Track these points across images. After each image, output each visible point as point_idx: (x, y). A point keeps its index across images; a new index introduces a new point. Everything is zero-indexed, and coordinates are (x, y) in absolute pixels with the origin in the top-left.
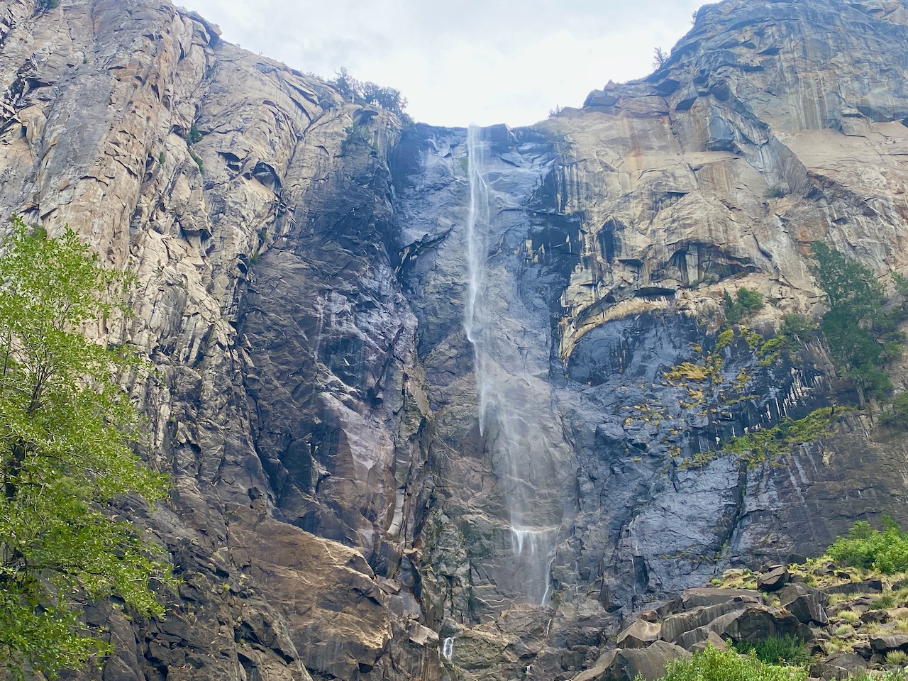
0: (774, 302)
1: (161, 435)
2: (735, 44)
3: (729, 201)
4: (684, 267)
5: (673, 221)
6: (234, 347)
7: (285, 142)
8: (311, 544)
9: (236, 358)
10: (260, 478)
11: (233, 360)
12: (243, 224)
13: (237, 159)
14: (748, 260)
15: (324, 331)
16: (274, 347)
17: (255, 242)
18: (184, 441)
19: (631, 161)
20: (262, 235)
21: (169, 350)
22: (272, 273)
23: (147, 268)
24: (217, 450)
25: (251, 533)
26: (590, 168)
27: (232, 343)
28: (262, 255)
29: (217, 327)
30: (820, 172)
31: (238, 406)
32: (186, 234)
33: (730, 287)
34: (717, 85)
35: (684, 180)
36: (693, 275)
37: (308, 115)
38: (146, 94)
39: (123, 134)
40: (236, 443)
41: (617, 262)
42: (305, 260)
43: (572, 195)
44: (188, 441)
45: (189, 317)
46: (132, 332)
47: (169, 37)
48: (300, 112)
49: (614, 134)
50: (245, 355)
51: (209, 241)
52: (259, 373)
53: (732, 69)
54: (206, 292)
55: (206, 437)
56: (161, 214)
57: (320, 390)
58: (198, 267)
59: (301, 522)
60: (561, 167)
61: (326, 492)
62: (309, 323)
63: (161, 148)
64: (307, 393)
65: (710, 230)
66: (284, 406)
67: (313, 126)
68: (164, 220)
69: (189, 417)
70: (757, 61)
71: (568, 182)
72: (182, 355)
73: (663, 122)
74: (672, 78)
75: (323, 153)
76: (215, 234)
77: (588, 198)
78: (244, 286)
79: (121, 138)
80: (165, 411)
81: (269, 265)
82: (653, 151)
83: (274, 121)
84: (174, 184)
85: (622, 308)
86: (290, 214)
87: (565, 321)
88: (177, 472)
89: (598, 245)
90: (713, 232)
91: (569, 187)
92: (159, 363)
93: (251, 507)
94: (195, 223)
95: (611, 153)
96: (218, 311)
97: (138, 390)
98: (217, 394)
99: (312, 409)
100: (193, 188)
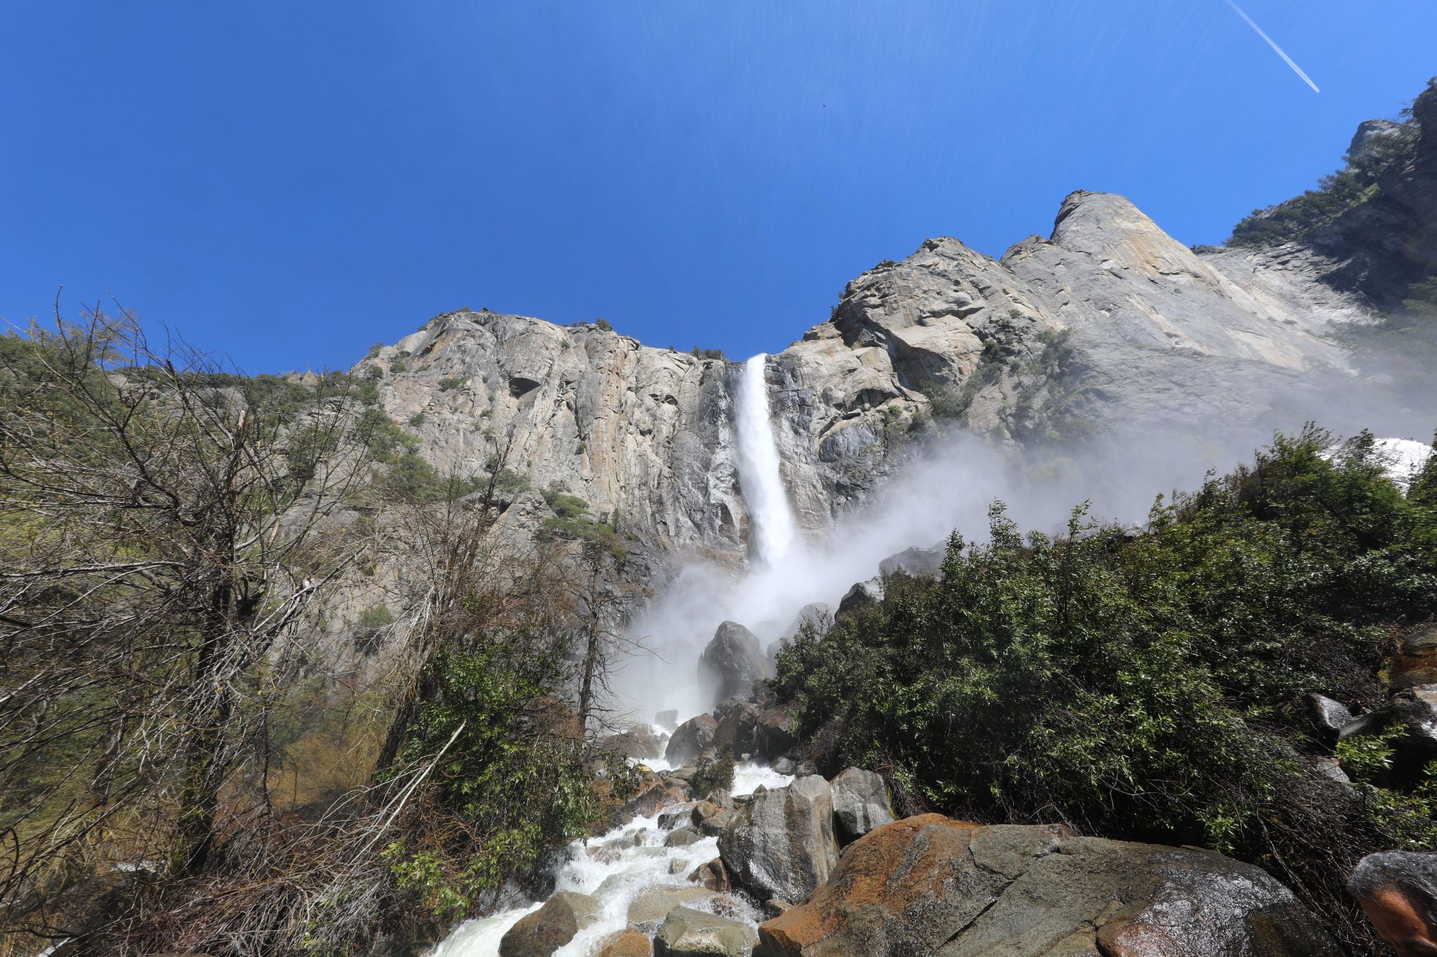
0: (906, 409)
1: (649, 520)
2: (866, 296)
3: (877, 368)
5: (854, 382)
6: (672, 477)
7: (676, 383)
8: (721, 555)
9: (673, 482)
10: (694, 531)
14: (891, 393)
16: (688, 474)
17: (672, 430)
18: (659, 521)
19: (829, 359)
20: (674, 426)
21: (645, 484)
30: (917, 346)
31: (678, 502)
32: (643, 433)
33: (883, 407)
35: (855, 363)
38: (614, 377)
39: (608, 396)
41: (832, 406)
42: (694, 432)
43: (806, 379)
46: (629, 479)
47: (617, 349)
48: (679, 368)
49: (819, 348)
50: (677, 479)
52: (684, 486)
54: (655, 456)
57: (712, 488)
61: (723, 532)
65: (871, 383)
68: (632, 429)
69: (659, 510)
70: (879, 302)
74: (842, 317)
77: (814, 379)
79: (607, 398)
82: (839, 352)
84: (633, 412)
85: (838, 426)
89: (822, 399)
90: (873, 383)
97: (636, 503)
100: (641, 412)
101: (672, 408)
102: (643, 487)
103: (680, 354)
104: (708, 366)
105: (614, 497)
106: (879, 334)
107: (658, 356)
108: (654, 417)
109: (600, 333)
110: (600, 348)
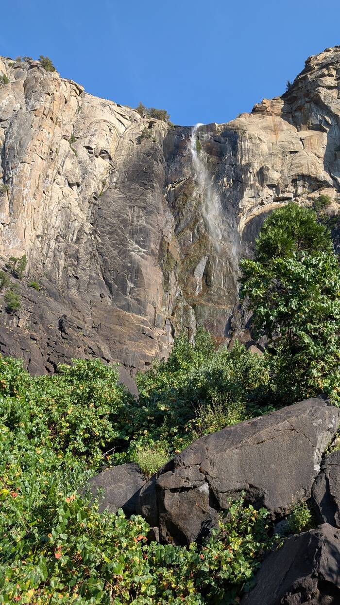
1: (61, 273)
2: (323, 75)
3: (318, 154)
4: (296, 186)
5: (292, 165)
6: (93, 234)
7: (114, 139)
8: (125, 315)
9: (93, 238)
10: (105, 289)
11: (92, 240)
12: (95, 179)
13: (92, 149)
14: (325, 182)
15: (131, 225)
16: (110, 233)
17: (101, 186)
18: (71, 275)
19: (273, 138)
20: (104, 184)
21: (64, 237)
22: (109, 200)
23: (53, 201)
24: (86, 278)
25: (101, 312)
26: (254, 142)
27: (91, 232)
28: (104, 192)
29: (85, 226)
31: (95, 259)
32: (70, 185)
33: (316, 195)
34: (315, 97)
35: (298, 146)
36: (300, 190)
37: (124, 126)
38: (48, 121)
39: (38, 141)
40: (94, 275)
41: (265, 186)
42: (123, 193)
43: (245, 155)
44: (73, 275)
45: (72, 221)
46: (47, 229)
47: (58, 93)
48: (121, 123)
49: (265, 124)
50: (97, 237)
51: (80, 187)
52: (103, 245)
53: (322, 88)
54: (80, 210)
55: (80, 273)
56: (59, 176)
57: (130, 251)
58: (76, 199)
59: (123, 308)
60: (240, 142)
61: (134, 294)
62: (124, 221)
63: (57, 146)
64: (124, 253)
65: (308, 168)
66: (115, 259)
67: (127, 130)
68: (60, 179)
69: (73, 265)
71: (243, 149)
72: (70, 238)
73: (289, 117)
74: (294, 95)
75: (131, 143)
76: (83, 184)
77: (253, 156)
78: (96, 206)
79: (37, 143)
80: (62, 263)
81: (107, 196)
82: (284, 132)
83: (108, 130)
84: (64, 162)
85: (267, 207)
86: (117, 172)
87: (241, 214)
88: (68, 288)
89: (257, 178)
90: (310, 169)
91: (244, 152)
92: (59, 242)
93: (101, 301)
94: (73, 180)
95: (264, 133)
96: (85, 218)
97: (50, 254)
98: (85, 255)
99: (128, 260)
100: (73, 164)
101: (106, 163)
102: (61, 239)
103: (124, 108)
104: (151, 125)
105: (28, 244)
106: (327, 119)
107: (100, 107)
108: (85, 171)
109: (42, 72)
110: (38, 88)
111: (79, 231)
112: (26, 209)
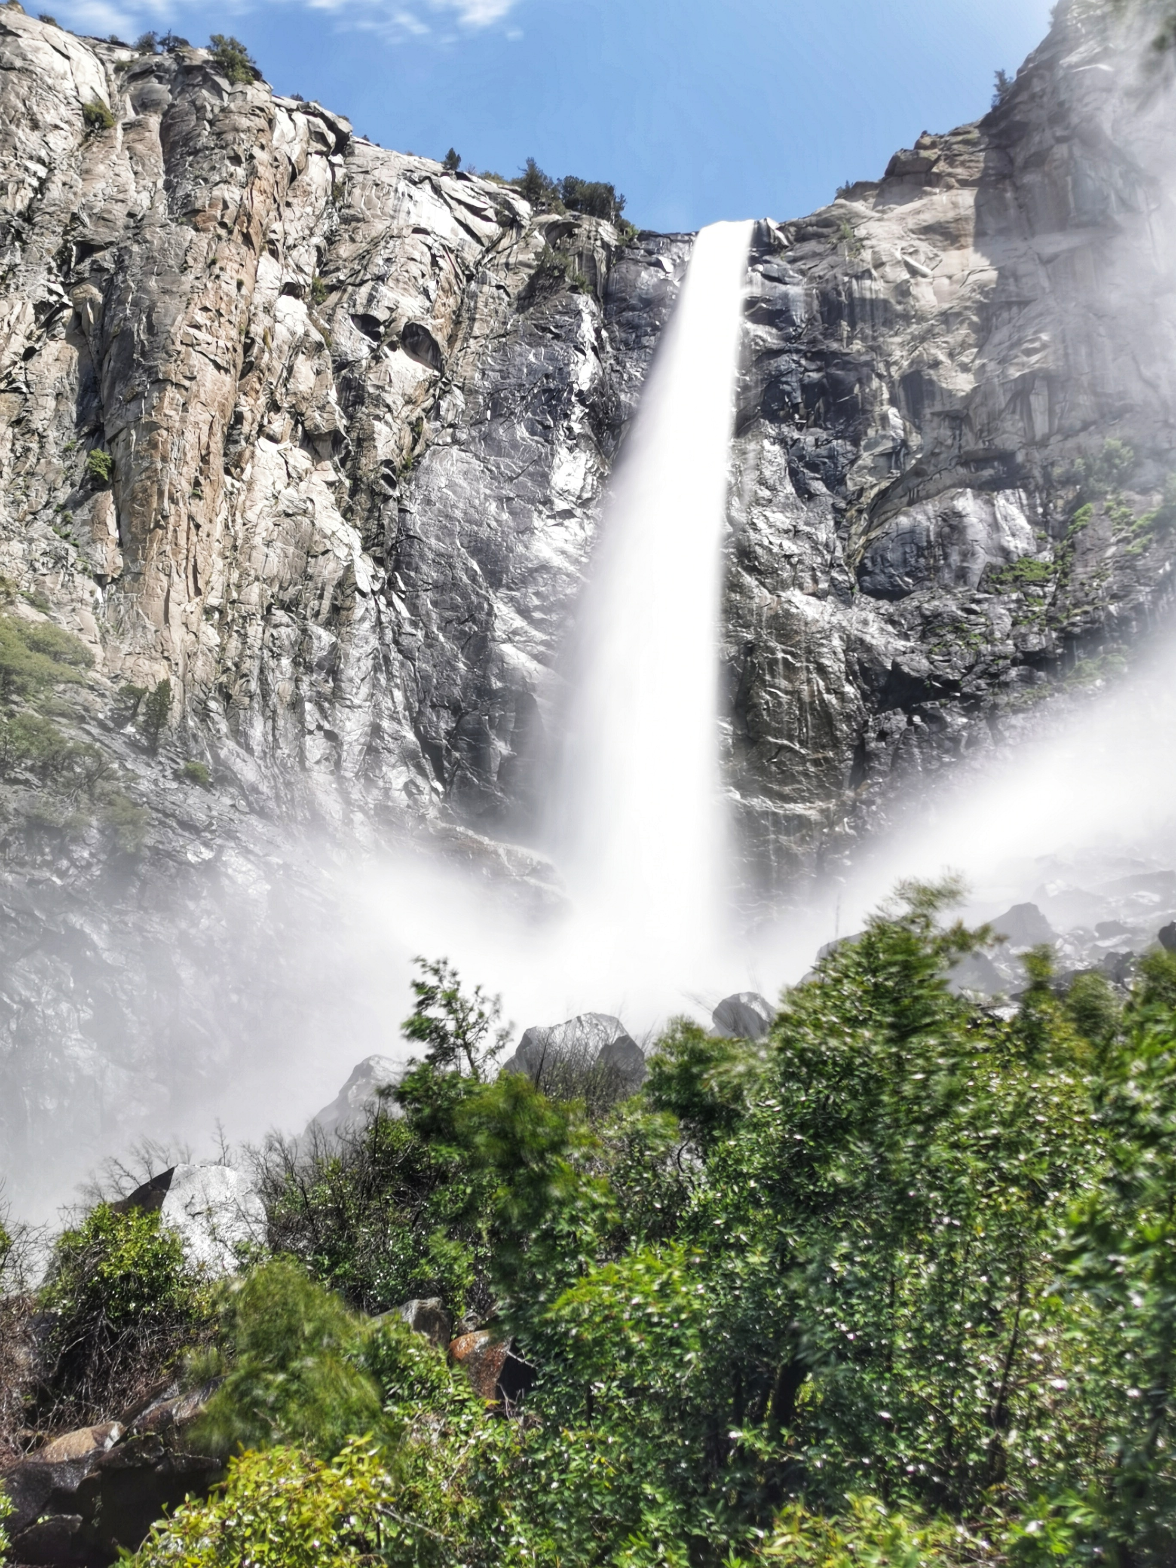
1: (281, 723)
10: (420, 767)
11: (379, 611)
16: (435, 587)
17: (408, 440)
19: (953, 257)
20: (416, 428)
21: (292, 606)
22: (433, 482)
23: (257, 495)
28: (417, 456)
31: (388, 673)
34: (1084, 125)
35: (1031, 280)
36: (1041, 426)
38: (234, 248)
40: (387, 722)
41: (928, 416)
42: (478, 457)
43: (863, 321)
44: (320, 727)
47: (266, 153)
51: (343, 446)
52: (416, 626)
53: (1106, 95)
54: (341, 519)
55: (344, 719)
60: (847, 279)
61: (512, 779)
64: (481, 649)
66: (452, 667)
68: (279, 423)
69: (321, 695)
71: (856, 301)
73: (1005, 190)
75: (501, 295)
76: (351, 435)
77: (888, 324)
78: (391, 505)
79: (204, 318)
80: (286, 690)
81: (428, 470)
84: (290, 369)
86: (457, 392)
87: (851, 511)
88: (304, 769)
89: (901, 394)
90: (1071, 358)
92: (276, 626)
94: (321, 422)
97: (249, 665)
98: (359, 660)
99: (491, 670)
100: (318, 373)
102: (281, 616)
103: (478, 183)
105: (178, 638)
107: (403, 186)
108: (357, 395)
109: (218, 90)
110: (205, 137)
111: (340, 585)
112: (171, 528)
